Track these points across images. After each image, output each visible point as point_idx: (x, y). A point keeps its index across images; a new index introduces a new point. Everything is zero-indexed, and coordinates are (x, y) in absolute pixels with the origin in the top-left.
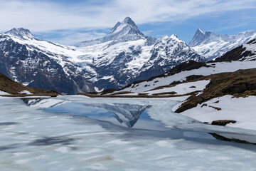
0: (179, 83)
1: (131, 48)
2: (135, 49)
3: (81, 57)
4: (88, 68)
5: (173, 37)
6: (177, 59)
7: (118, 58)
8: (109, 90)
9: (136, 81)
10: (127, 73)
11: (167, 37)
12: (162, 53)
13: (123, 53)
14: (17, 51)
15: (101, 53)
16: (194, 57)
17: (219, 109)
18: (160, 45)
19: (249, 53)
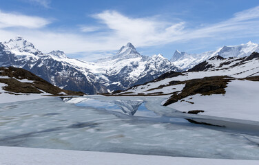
0: (164, 86)
1: (131, 63)
2: (134, 64)
3: (99, 70)
4: (103, 77)
5: (159, 55)
6: (163, 70)
7: (123, 70)
8: (117, 91)
9: (135, 85)
10: (129, 80)
11: (155, 56)
12: (152, 66)
13: (127, 67)
14: (55, 65)
15: (112, 67)
16: (174, 69)
17: (193, 103)
18: (151, 61)
19: (210, 66)
